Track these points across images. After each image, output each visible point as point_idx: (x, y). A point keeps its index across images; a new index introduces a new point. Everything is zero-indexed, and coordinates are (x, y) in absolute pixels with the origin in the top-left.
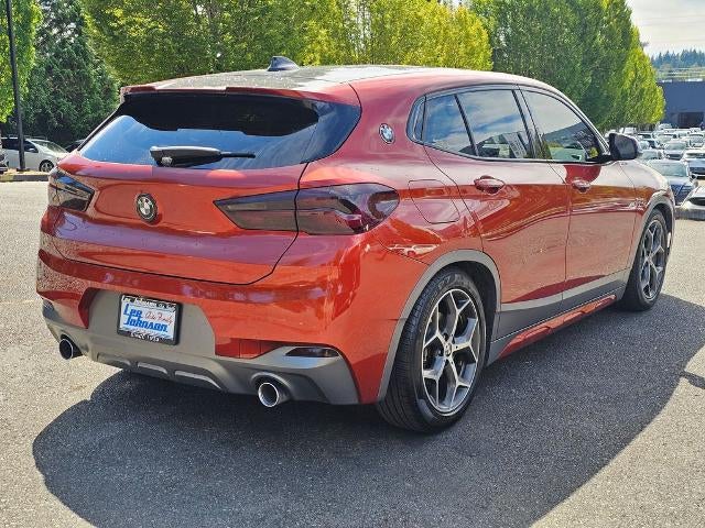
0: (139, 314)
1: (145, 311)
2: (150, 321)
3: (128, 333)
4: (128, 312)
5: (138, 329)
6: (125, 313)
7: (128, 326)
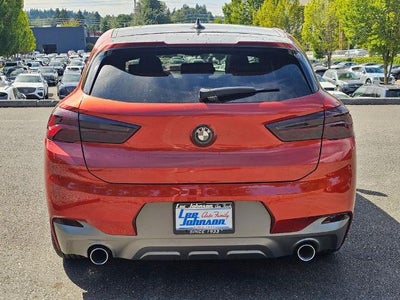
0: (195, 215)
1: (200, 213)
2: (207, 219)
3: (187, 232)
4: (184, 215)
5: (196, 227)
6: (180, 217)
7: (185, 226)
